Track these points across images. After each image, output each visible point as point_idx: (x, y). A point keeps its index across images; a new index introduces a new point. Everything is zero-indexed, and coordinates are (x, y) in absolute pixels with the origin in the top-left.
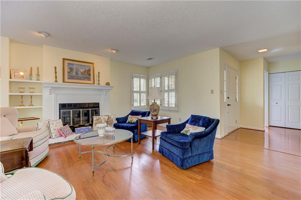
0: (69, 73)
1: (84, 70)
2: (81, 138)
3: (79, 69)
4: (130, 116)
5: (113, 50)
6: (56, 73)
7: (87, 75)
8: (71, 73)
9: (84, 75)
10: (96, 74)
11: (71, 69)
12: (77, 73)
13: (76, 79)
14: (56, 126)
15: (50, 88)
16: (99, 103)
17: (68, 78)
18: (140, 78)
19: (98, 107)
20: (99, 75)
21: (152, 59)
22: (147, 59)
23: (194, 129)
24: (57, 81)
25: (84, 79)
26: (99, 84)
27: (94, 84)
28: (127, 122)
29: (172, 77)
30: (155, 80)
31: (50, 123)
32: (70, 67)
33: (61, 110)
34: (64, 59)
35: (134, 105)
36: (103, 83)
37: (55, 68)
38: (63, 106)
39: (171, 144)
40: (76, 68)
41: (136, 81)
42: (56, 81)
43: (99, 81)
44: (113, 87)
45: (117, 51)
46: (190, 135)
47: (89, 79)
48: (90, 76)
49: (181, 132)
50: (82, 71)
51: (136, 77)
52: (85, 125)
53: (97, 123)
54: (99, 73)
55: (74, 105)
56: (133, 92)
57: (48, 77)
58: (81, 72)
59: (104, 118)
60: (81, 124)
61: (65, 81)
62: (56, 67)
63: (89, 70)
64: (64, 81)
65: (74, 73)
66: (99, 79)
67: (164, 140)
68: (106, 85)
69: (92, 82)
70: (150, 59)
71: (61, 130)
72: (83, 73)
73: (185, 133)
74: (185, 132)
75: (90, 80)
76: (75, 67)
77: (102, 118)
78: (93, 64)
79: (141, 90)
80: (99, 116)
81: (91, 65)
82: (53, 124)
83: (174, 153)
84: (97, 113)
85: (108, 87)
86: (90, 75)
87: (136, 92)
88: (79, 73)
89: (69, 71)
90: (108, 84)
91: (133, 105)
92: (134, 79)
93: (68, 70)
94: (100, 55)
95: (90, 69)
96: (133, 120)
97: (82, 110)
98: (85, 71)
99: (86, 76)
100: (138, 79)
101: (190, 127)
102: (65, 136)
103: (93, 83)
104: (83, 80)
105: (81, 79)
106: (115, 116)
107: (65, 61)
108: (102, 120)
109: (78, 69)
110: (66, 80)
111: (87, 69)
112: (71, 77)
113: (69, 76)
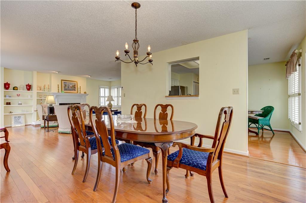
0: (64, 87)
3: (69, 85)
5: (89, 76)
6: (58, 88)
10: (79, 87)
11: (65, 85)
12: (68, 87)
13: (68, 90)
15: (56, 96)
16: (80, 103)
17: (64, 90)
18: (105, 88)
21: (111, 79)
25: (72, 90)
26: (80, 93)
30: (114, 89)
34: (62, 80)
37: (58, 85)
38: (61, 104)
41: (102, 90)
42: (59, 92)
43: (80, 91)
44: (88, 94)
45: (91, 76)
47: (75, 90)
50: (71, 86)
51: (102, 88)
56: (100, 97)
57: (54, 90)
63: (75, 85)
64: (62, 92)
65: (67, 87)
69: (76, 92)
72: (71, 87)
76: (67, 84)
79: (106, 96)
81: (76, 83)
85: (85, 95)
86: (75, 88)
87: (102, 97)
90: (85, 93)
91: (100, 105)
94: (80, 77)
98: (73, 86)
100: (104, 89)
103: (77, 92)
105: (70, 91)
107: (62, 81)
112: (65, 90)
113: (64, 89)
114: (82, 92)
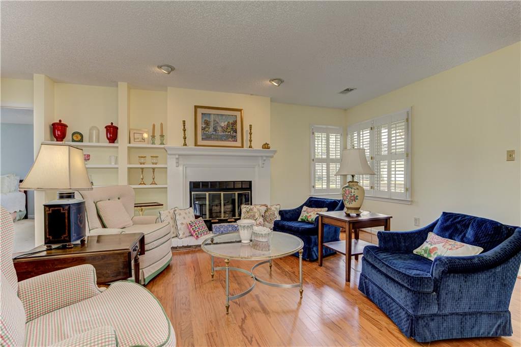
0: (203, 129)
1: (226, 123)
2: (214, 242)
3: (218, 121)
4: (305, 208)
5: (273, 81)
6: (185, 130)
7: (232, 132)
8: (207, 129)
9: (226, 132)
10: (246, 128)
11: (207, 123)
12: (215, 130)
13: (214, 139)
14: (184, 218)
15: (177, 156)
16: (251, 181)
17: (203, 139)
18: (328, 132)
19: (250, 188)
20: (251, 130)
21: (351, 90)
23: (450, 247)
24: (186, 145)
25: (226, 138)
26: (250, 147)
27: (242, 147)
28: (299, 220)
29: (397, 125)
30: (359, 135)
31: (175, 213)
32: (205, 120)
33: (193, 193)
34: (196, 107)
35: (316, 186)
36: (257, 145)
38: (195, 186)
39: (387, 276)
40: (215, 121)
41: (319, 139)
42: (185, 145)
43: (251, 141)
44: (275, 152)
45: (280, 81)
46: (436, 260)
47: (234, 138)
48: (236, 133)
49: (415, 252)
50: (223, 124)
51: (321, 131)
52: (228, 220)
53: (247, 217)
54: (251, 126)
55: (211, 185)
56: (313, 160)
58: (222, 127)
59: (258, 210)
60: (222, 218)
61: (198, 144)
62: (185, 121)
63: (235, 123)
64: (196, 145)
65: (211, 129)
66: (251, 138)
67: (371, 264)
68: (263, 148)
69: (239, 144)
70: (348, 90)
71: (191, 226)
72: (224, 130)
73: (426, 256)
74: (426, 252)
75: (236, 141)
76: (212, 119)
77: (255, 210)
78: (240, 110)
79: (331, 157)
80: (251, 205)
81: (238, 113)
82: (180, 214)
83: (392, 299)
84: (248, 200)
85: (266, 153)
86: (236, 131)
87: (321, 161)
88: (219, 129)
89: (204, 126)
90: (266, 146)
91: (314, 187)
92: (316, 134)
93: (202, 124)
94: (252, 95)
95: (236, 121)
96: (310, 216)
97: (224, 194)
98: (228, 125)
99: (229, 133)
100: (324, 135)
101: (438, 243)
102: (197, 236)
103: (240, 145)
104: (225, 140)
105: (221, 140)
106: (278, 207)
107: (199, 110)
108: (255, 212)
109: (217, 123)
110: (200, 142)
111: (231, 121)
112: (207, 137)
113: (203, 134)
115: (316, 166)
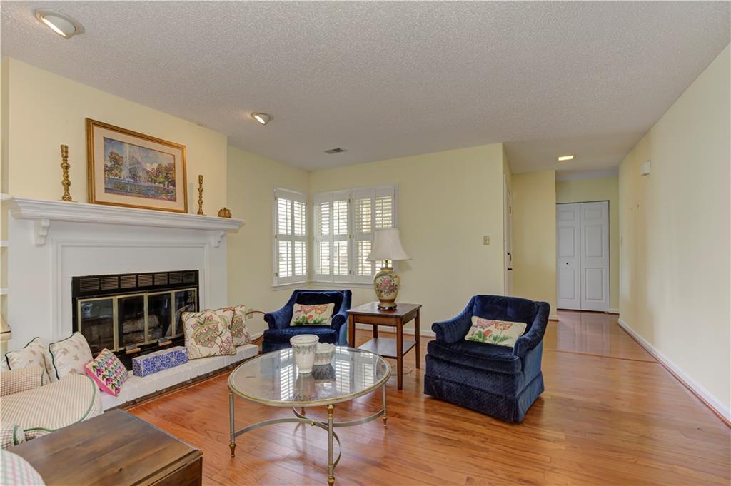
0: (108, 170)
1: (155, 166)
3: (140, 160)
4: (297, 307)
5: (257, 114)
6: (66, 168)
7: (166, 183)
8: (115, 172)
9: (155, 181)
10: (191, 180)
11: (116, 160)
12: (134, 176)
13: (130, 193)
14: (77, 358)
15: (46, 223)
16: (198, 271)
17: (107, 190)
18: (292, 199)
19: (192, 284)
20: (201, 184)
21: (341, 151)
22: (327, 152)
23: (502, 327)
24: (70, 199)
25: (157, 194)
26: (200, 213)
27: (186, 211)
28: (292, 324)
29: (384, 201)
30: (331, 207)
31: (54, 349)
32: (111, 153)
34: (91, 123)
35: (281, 274)
37: (65, 150)
40: (132, 157)
41: (283, 205)
42: (67, 197)
43: (201, 203)
44: (241, 224)
45: (269, 118)
47: (171, 196)
48: (174, 185)
50: (149, 168)
52: (161, 344)
53: (201, 333)
54: (201, 178)
56: (276, 237)
58: (148, 172)
59: (222, 318)
60: (147, 342)
61: (97, 199)
62: (66, 147)
63: (172, 167)
64: (91, 199)
65: (125, 174)
66: (201, 197)
68: (219, 216)
69: (179, 205)
70: (338, 150)
71: (98, 370)
72: (152, 177)
75: (175, 200)
76: (126, 152)
77: (216, 318)
78: (182, 148)
79: (296, 232)
80: (198, 311)
81: (178, 152)
82: (65, 351)
85: (224, 224)
86: (173, 183)
88: (141, 174)
89: (109, 164)
90: (225, 213)
91: (277, 275)
93: (105, 160)
95: (174, 165)
96: (311, 316)
97: (150, 298)
98: (159, 170)
99: (162, 185)
100: (289, 202)
102: (117, 389)
103: (182, 209)
104: (154, 197)
107: (95, 130)
108: (218, 323)
109: (138, 163)
110: (101, 194)
111: (165, 163)
112: (115, 187)
113: (108, 181)
114: (211, 210)
115: (280, 245)
